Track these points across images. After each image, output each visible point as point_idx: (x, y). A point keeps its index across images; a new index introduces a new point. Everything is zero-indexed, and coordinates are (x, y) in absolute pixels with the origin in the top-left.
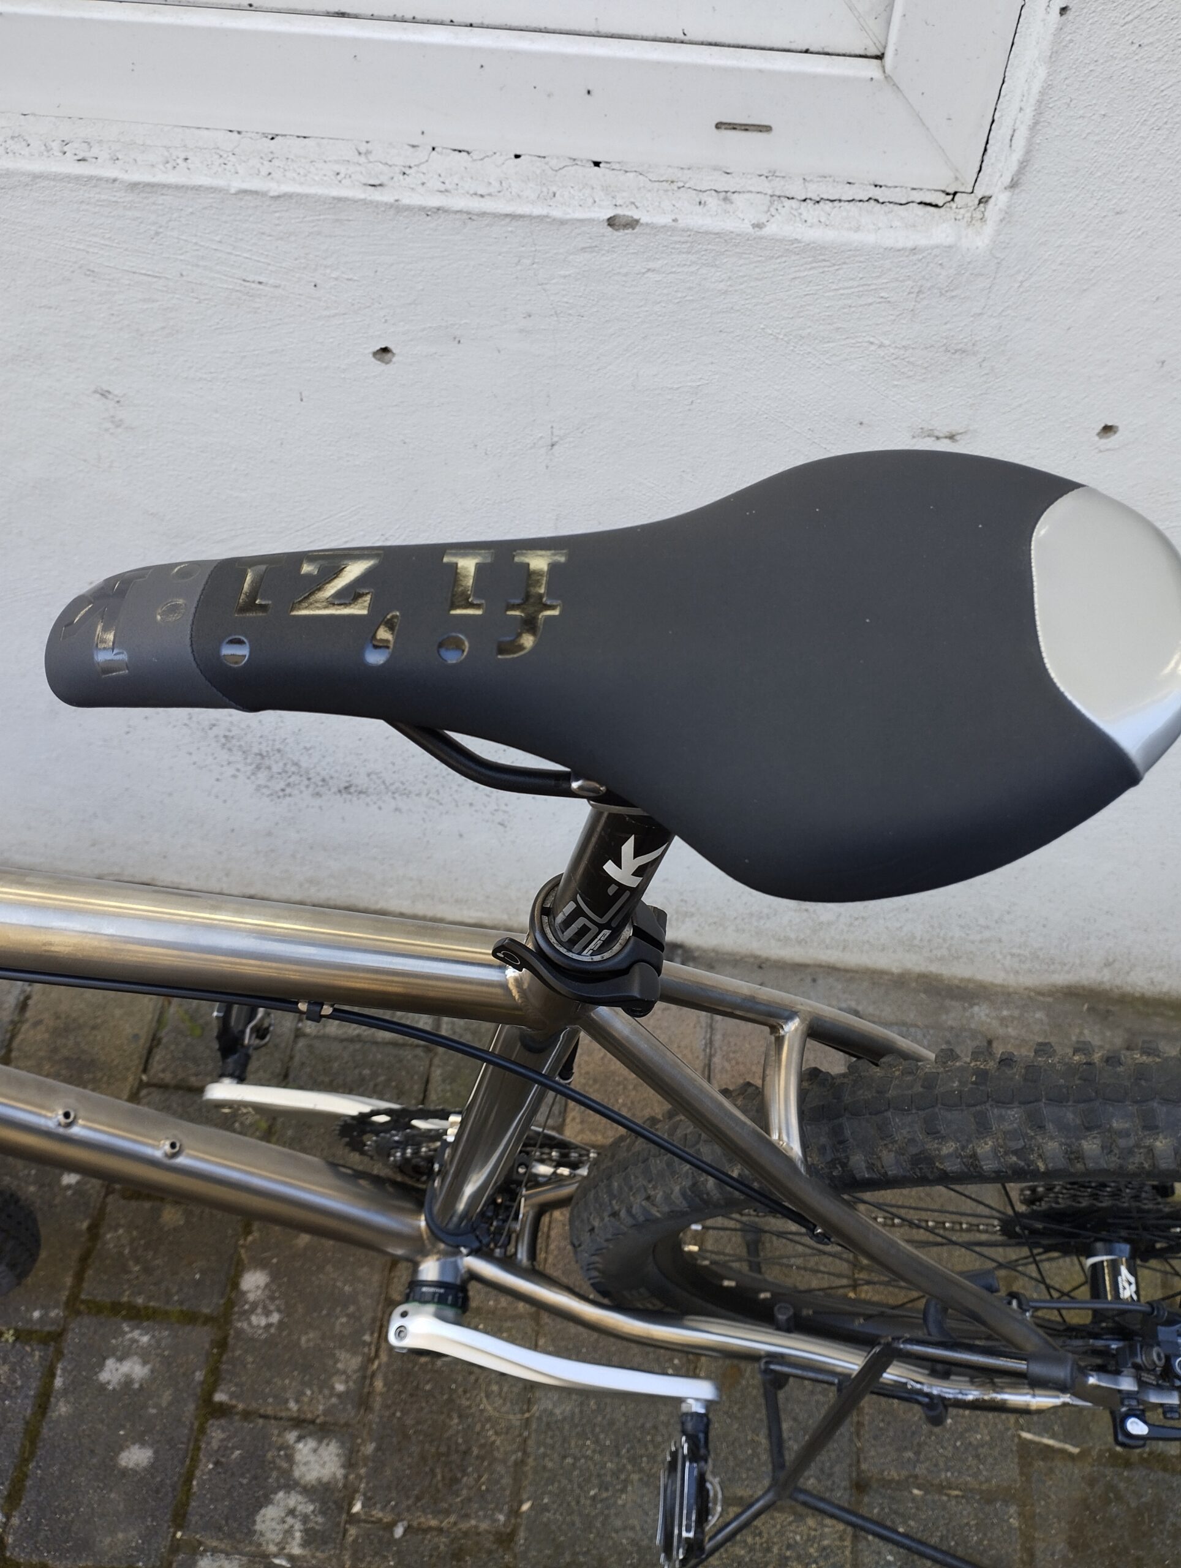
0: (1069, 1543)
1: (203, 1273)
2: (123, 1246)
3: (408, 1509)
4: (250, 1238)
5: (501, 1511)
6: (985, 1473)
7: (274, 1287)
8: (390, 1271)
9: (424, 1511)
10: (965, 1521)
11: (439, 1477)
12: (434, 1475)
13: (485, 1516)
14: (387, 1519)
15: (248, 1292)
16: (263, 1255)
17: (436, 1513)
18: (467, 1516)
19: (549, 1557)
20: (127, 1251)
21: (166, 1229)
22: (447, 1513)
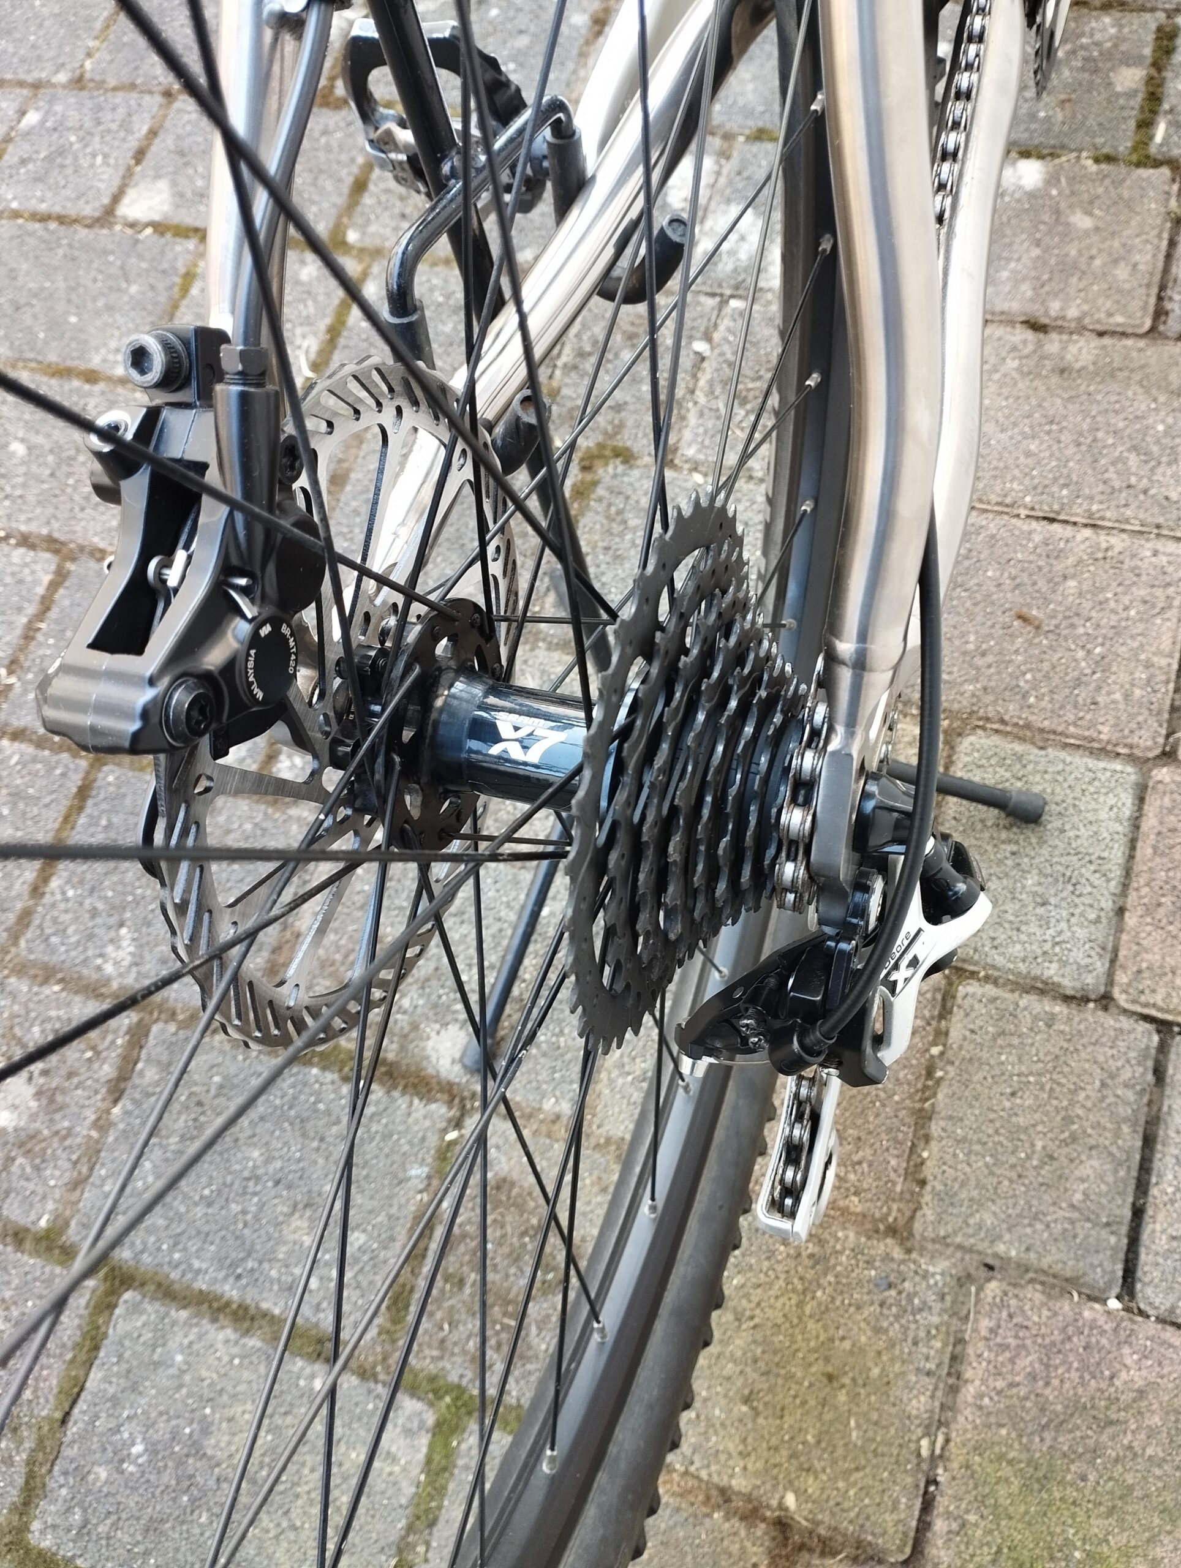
0: (504, 1180)
1: (1048, 119)
2: (1092, 35)
3: (722, 354)
4: (1090, 162)
5: (699, 451)
6: (620, 1081)
7: (1017, 196)
8: (1022, 322)
9: (717, 370)
10: (566, 1031)
11: (750, 386)
12: (754, 380)
13: (697, 435)
14: (716, 336)
15: (1015, 170)
16: (1063, 180)
17: (711, 383)
18: (701, 415)
19: (637, 502)
20: (1084, 40)
21: (1111, 74)
22: (711, 393)
